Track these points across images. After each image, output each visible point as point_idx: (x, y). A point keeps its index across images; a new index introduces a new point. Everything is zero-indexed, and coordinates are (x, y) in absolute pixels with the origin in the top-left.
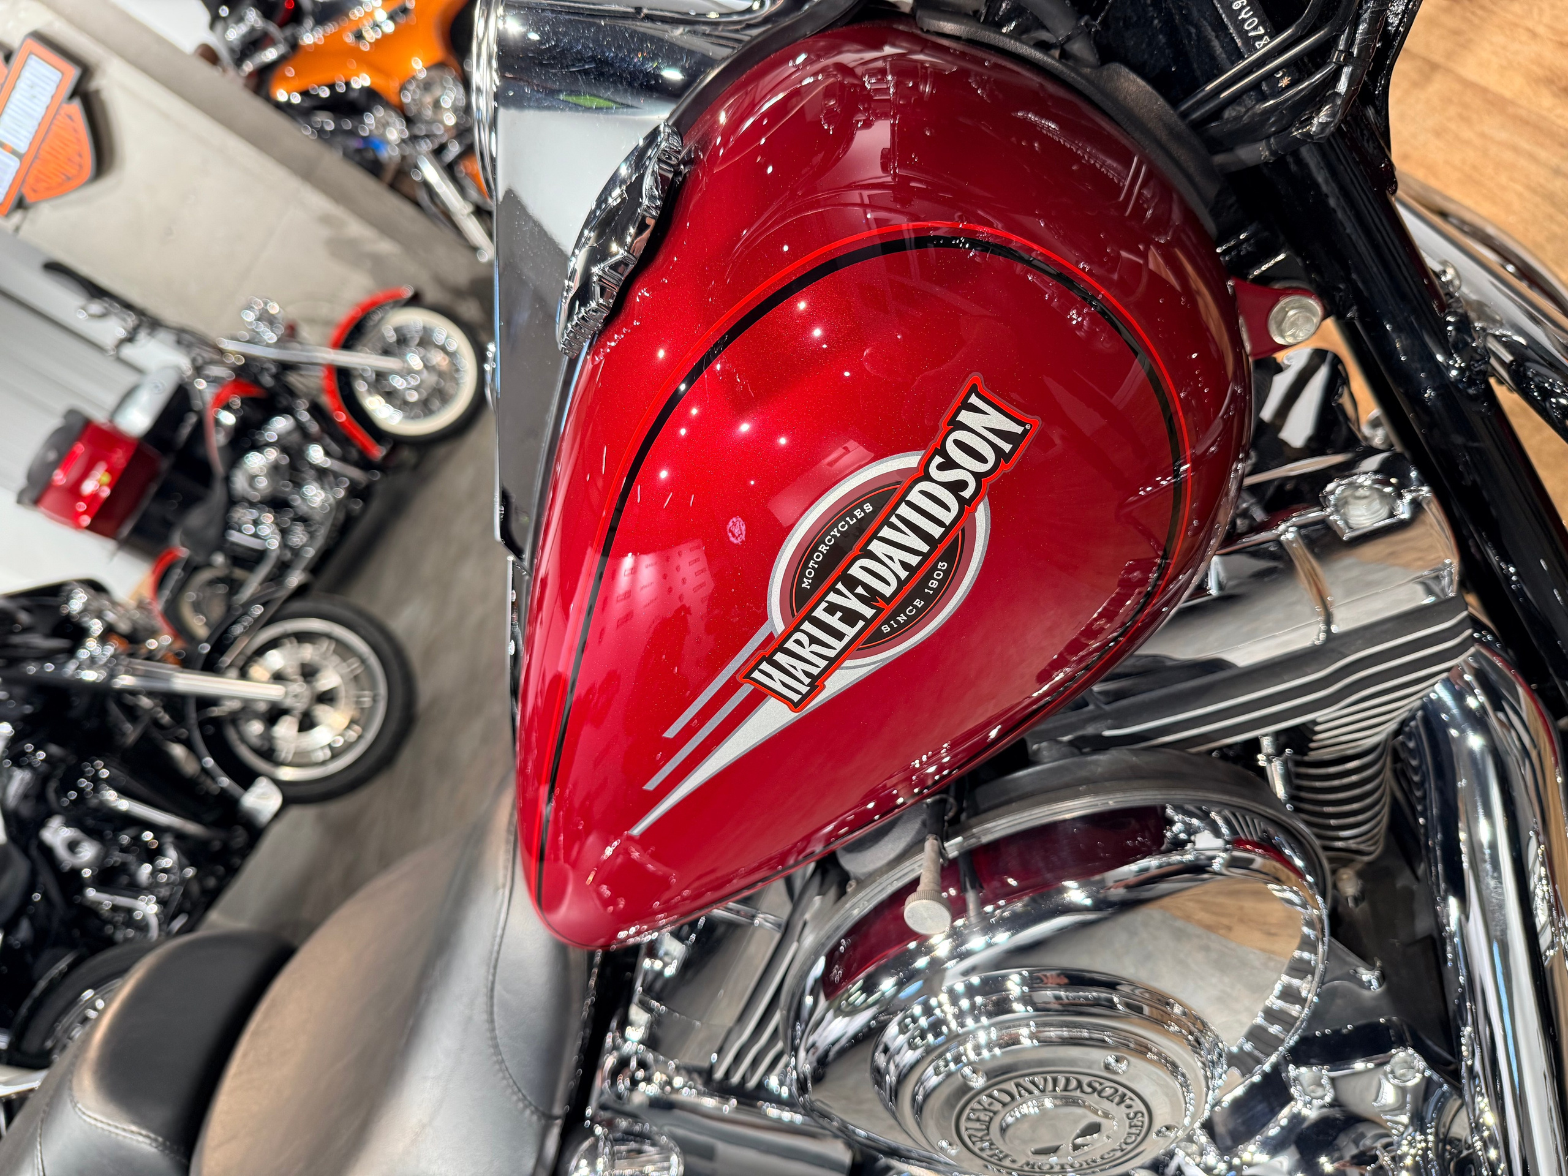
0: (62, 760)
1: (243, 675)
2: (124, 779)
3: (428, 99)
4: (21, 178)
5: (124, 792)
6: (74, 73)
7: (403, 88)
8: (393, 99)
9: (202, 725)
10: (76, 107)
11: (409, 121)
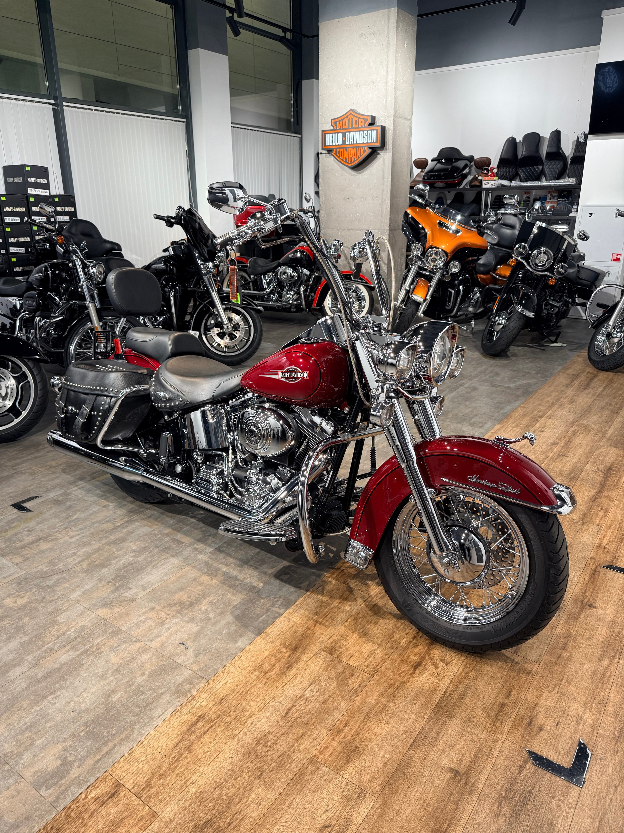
0: (173, 274)
1: (225, 310)
2: (179, 294)
3: (434, 256)
4: (337, 147)
5: (175, 297)
6: (379, 144)
7: (432, 247)
8: (427, 246)
9: (205, 305)
10: (369, 151)
11: (423, 254)
